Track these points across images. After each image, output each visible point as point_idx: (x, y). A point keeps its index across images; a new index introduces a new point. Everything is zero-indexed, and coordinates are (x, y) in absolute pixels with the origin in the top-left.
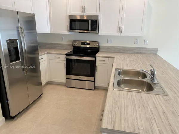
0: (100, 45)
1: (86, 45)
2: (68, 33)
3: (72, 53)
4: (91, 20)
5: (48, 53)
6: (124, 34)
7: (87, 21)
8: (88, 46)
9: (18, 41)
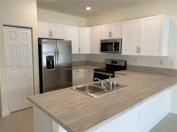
0: (127, 64)
1: (115, 63)
2: (100, 53)
3: (105, 70)
4: (115, 43)
5: (84, 68)
6: (142, 53)
7: (112, 43)
8: (116, 64)
9: (54, 57)
